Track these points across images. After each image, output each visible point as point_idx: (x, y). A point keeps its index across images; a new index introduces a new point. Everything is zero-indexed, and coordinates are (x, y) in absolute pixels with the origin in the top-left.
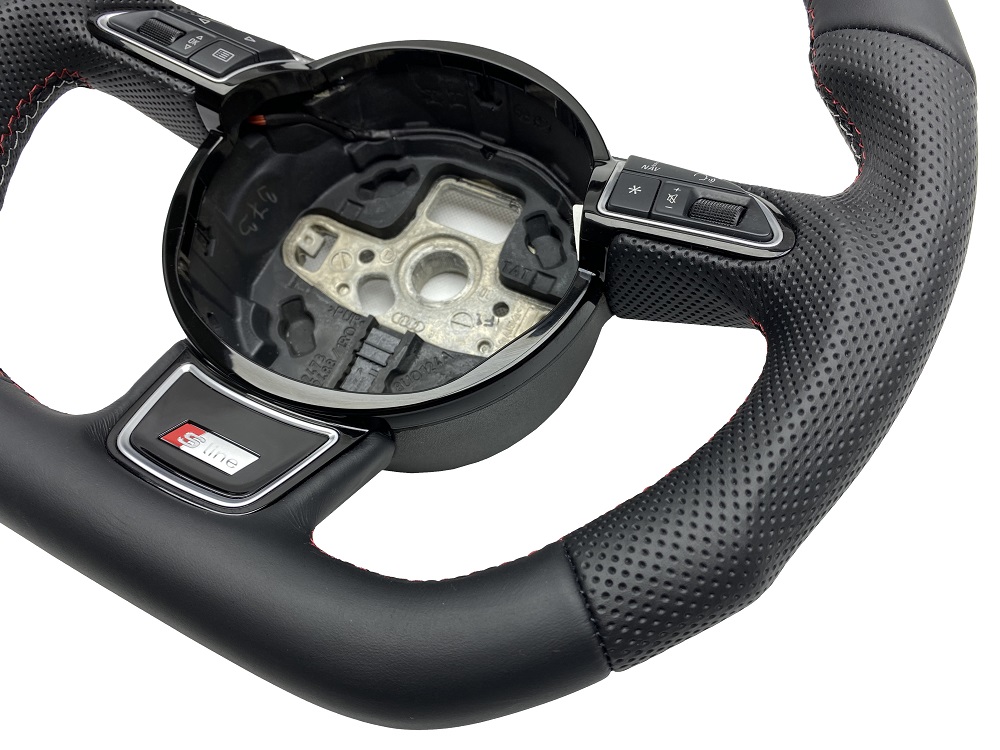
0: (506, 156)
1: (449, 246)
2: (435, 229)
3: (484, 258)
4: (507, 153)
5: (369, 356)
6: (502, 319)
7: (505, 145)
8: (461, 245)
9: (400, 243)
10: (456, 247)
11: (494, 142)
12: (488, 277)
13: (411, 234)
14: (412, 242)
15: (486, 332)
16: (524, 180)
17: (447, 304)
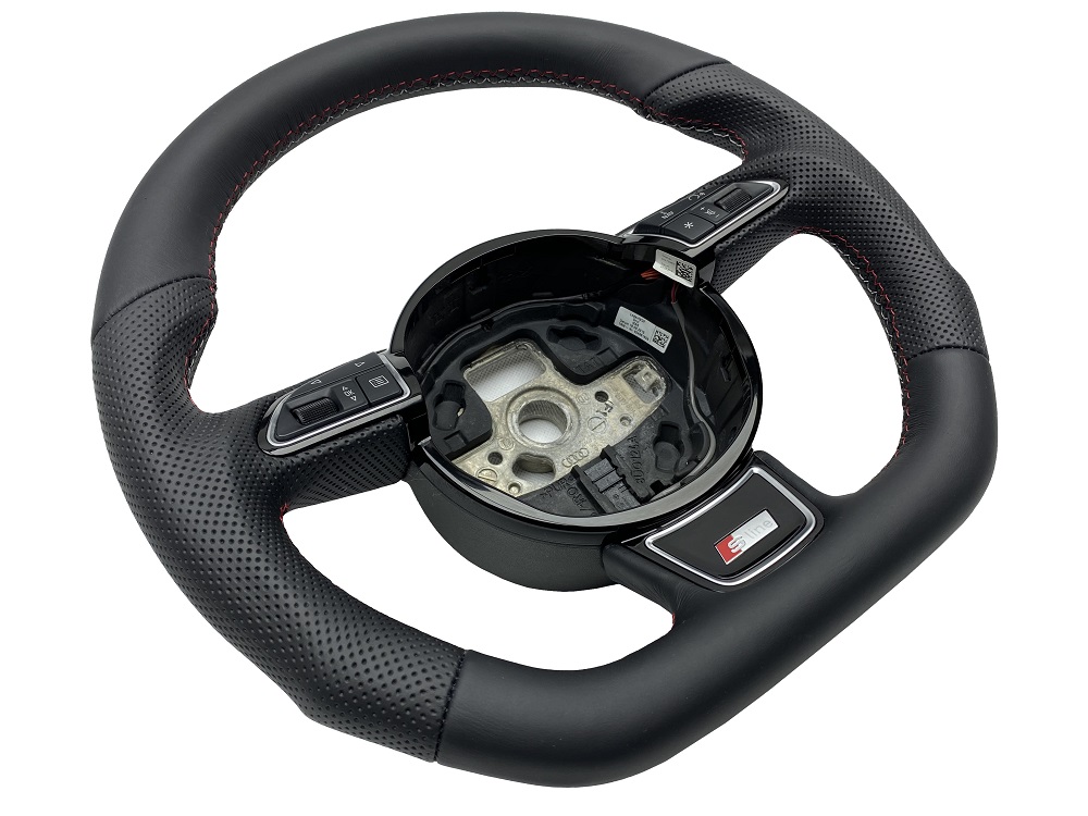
0: (501, 316)
1: (521, 403)
2: (504, 402)
3: (551, 385)
4: (499, 315)
5: (608, 485)
6: (610, 399)
7: (492, 312)
8: (526, 395)
9: (500, 430)
10: (525, 399)
11: (483, 316)
12: (569, 391)
13: (496, 419)
14: (504, 422)
15: (613, 416)
16: (518, 323)
17: (571, 428)
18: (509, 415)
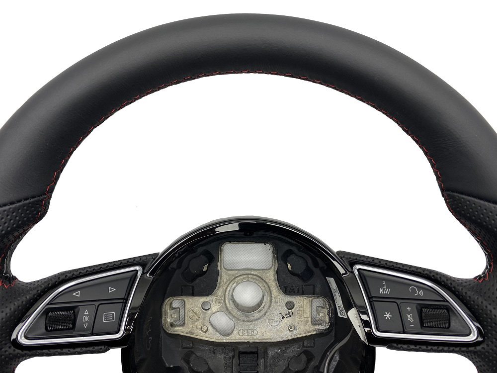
3: (266, 280)
6: (293, 310)
9: (219, 291)
10: (249, 278)
12: (274, 290)
13: (222, 283)
14: (225, 288)
15: (288, 321)
17: (260, 311)
18: (233, 282)
